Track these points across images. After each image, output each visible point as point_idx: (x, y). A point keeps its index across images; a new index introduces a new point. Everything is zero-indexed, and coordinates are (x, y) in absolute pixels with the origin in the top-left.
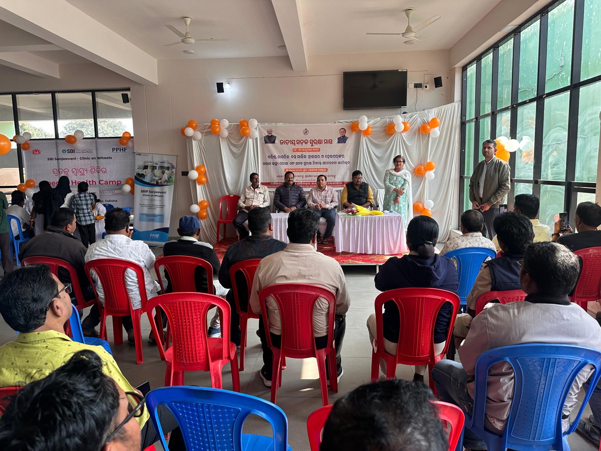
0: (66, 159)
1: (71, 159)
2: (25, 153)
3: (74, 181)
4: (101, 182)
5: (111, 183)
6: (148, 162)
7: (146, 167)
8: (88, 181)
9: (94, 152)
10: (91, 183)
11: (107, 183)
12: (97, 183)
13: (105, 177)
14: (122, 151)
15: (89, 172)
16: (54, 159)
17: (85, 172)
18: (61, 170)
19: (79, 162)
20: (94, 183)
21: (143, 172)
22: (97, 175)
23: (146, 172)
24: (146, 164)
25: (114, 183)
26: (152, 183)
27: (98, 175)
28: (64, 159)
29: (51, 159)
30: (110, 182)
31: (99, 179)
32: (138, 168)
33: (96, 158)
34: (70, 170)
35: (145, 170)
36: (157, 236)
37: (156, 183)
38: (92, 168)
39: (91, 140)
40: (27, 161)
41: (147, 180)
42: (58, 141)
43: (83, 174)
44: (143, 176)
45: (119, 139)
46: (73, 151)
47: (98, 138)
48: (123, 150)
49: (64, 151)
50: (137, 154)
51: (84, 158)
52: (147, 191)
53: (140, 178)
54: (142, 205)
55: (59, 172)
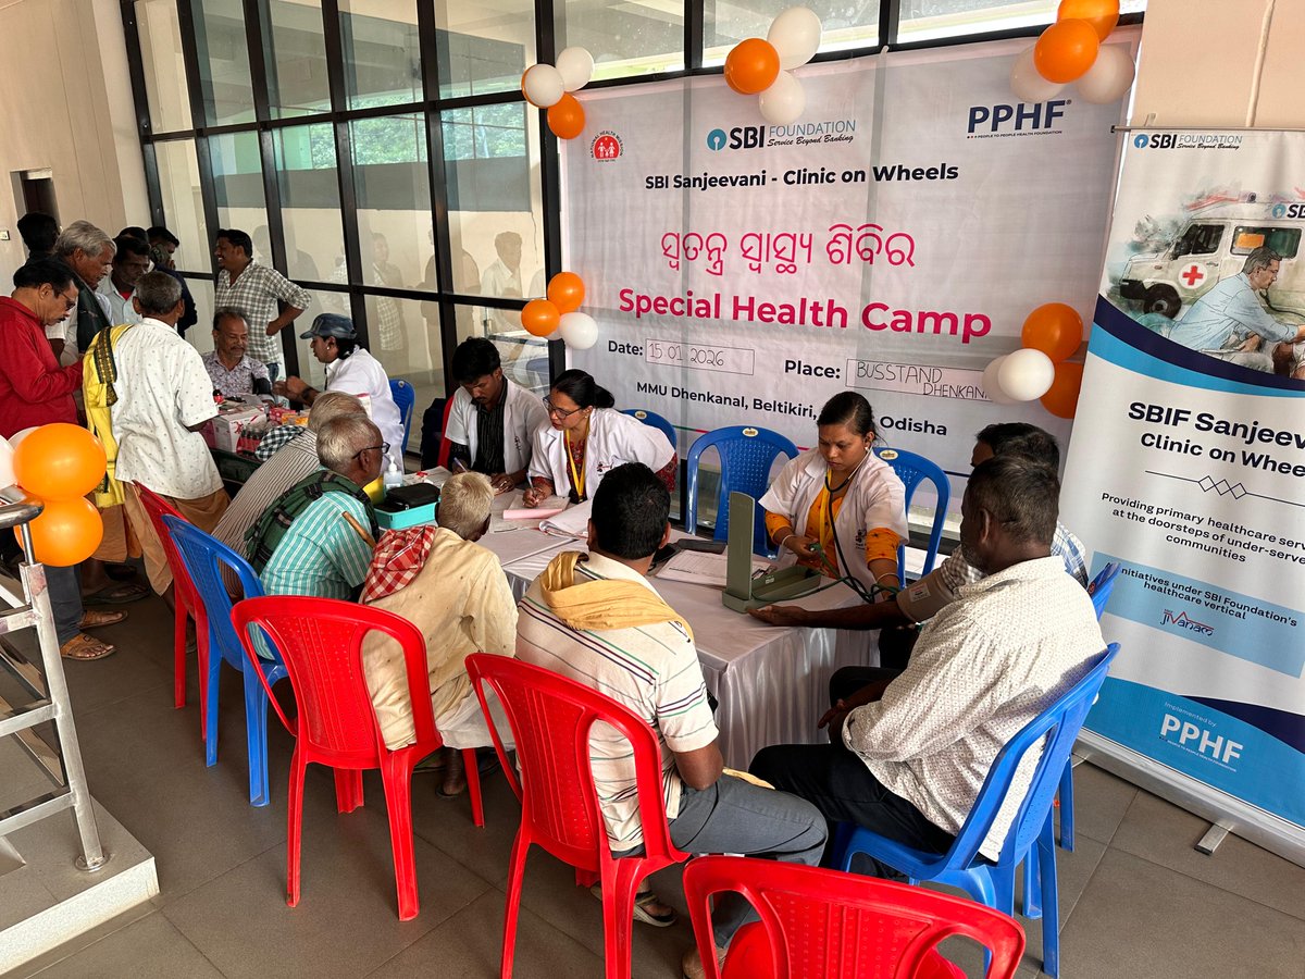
0: (723, 181)
1: (745, 181)
2: (570, 153)
3: (744, 302)
4: (876, 317)
5: (930, 323)
6: (1223, 200)
7: (1200, 239)
8: (809, 304)
9: (863, 135)
10: (822, 316)
11: (904, 321)
12: (854, 319)
13: (899, 289)
14: (1027, 123)
15: (819, 255)
16: (672, 183)
17: (802, 254)
18: (694, 242)
19: (780, 199)
20: (837, 317)
21: (1174, 274)
22: (859, 276)
23: (1193, 275)
24: (1210, 214)
25: (946, 324)
26: (1237, 359)
27: (867, 275)
28: (712, 182)
29: (658, 183)
30: (923, 317)
31: (865, 295)
32: (1137, 247)
33: (870, 174)
34: (734, 240)
35: (1189, 262)
36: (1228, 750)
37: (1271, 364)
38: (841, 231)
39: (855, 65)
40: (573, 193)
41: (1199, 330)
42: (698, 83)
43: (790, 267)
44: (1165, 299)
45: (1031, 42)
46: (752, 138)
47: (895, 48)
48: (1036, 116)
49: (715, 139)
50: (1140, 142)
51: (805, 177)
52: (1179, 417)
53: (1141, 319)
54: (1127, 508)
55: (686, 250)
